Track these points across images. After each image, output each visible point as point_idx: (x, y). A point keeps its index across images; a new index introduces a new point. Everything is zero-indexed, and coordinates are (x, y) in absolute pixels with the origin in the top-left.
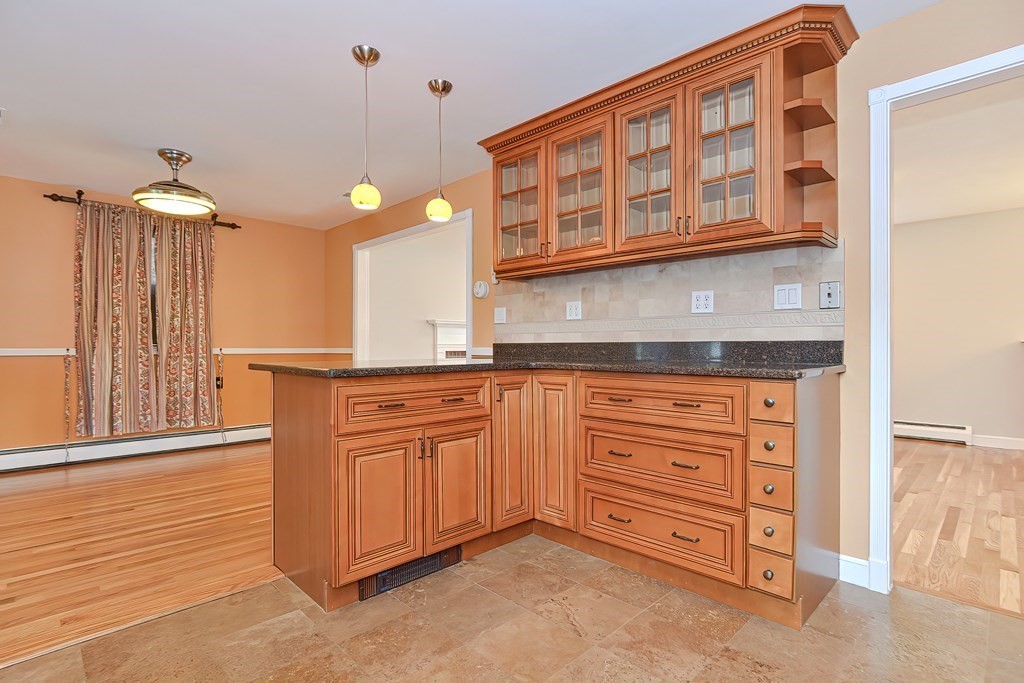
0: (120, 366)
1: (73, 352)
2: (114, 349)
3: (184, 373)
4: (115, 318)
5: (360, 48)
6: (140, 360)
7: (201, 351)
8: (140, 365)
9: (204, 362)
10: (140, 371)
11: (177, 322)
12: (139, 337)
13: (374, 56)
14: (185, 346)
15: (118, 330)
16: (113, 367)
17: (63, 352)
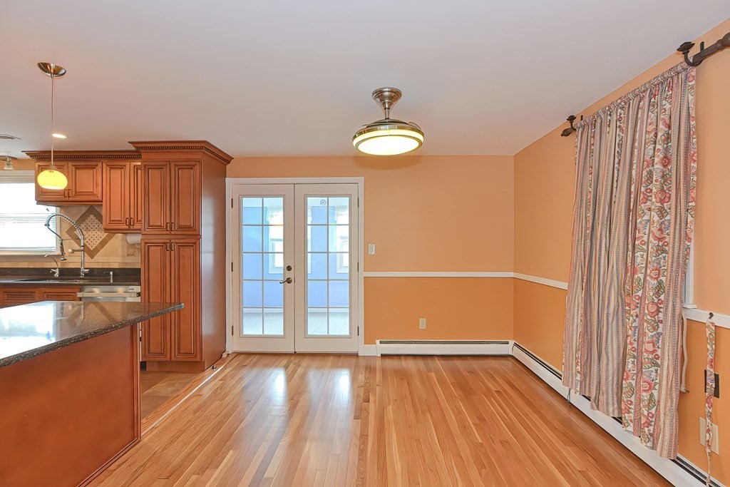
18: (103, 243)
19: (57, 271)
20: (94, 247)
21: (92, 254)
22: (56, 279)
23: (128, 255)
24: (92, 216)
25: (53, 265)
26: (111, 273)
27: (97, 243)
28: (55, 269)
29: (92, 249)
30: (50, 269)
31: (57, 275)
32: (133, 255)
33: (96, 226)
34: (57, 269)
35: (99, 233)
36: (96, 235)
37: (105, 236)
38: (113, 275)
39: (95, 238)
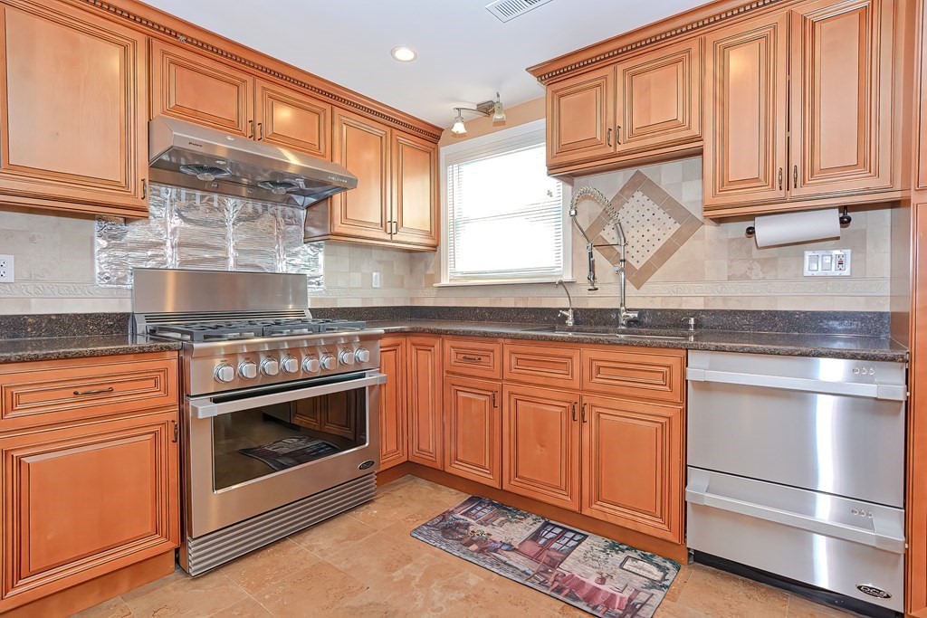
18: (664, 254)
19: (570, 314)
20: (643, 262)
21: (640, 277)
22: (570, 330)
23: (730, 278)
24: (638, 195)
25: (562, 302)
26: (692, 321)
27: (652, 253)
28: (567, 310)
29: (638, 267)
30: (557, 310)
31: (570, 322)
32: (745, 277)
33: (648, 215)
34: (570, 311)
35: (654, 230)
36: (648, 236)
37: (668, 236)
38: (696, 326)
39: (645, 243)
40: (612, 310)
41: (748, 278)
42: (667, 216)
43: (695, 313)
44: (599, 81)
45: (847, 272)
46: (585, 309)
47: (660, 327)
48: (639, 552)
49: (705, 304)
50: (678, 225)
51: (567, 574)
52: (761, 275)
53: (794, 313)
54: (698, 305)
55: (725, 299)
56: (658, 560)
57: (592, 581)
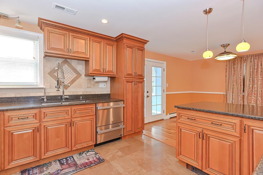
0: (234, 97)
1: (225, 93)
2: (233, 93)
3: (252, 101)
4: (233, 85)
5: (206, 10)
6: (239, 96)
7: (258, 95)
8: (240, 98)
9: (259, 98)
10: (240, 99)
11: (251, 86)
12: (239, 90)
13: (210, 10)
14: (253, 93)
15: (234, 89)
16: (232, 98)
17: (223, 93)
18: (73, 81)
20: (67, 83)
21: (66, 87)
22: (46, 103)
23: (87, 87)
24: (66, 65)
26: (81, 97)
28: (44, 96)
30: (40, 97)
31: (45, 100)
33: (69, 71)
34: (45, 97)
35: (70, 75)
36: (69, 76)
37: (74, 77)
38: (82, 98)
39: (68, 78)
40: (59, 96)
41: (91, 88)
42: (73, 72)
43: (81, 95)
44: (64, 34)
45: (105, 87)
46: (49, 96)
47: (73, 99)
48: (86, 152)
49: (83, 93)
50: (76, 75)
51: (81, 164)
52: (93, 87)
53: (98, 94)
54: (81, 93)
55: (87, 92)
56: (90, 151)
57: (87, 161)
